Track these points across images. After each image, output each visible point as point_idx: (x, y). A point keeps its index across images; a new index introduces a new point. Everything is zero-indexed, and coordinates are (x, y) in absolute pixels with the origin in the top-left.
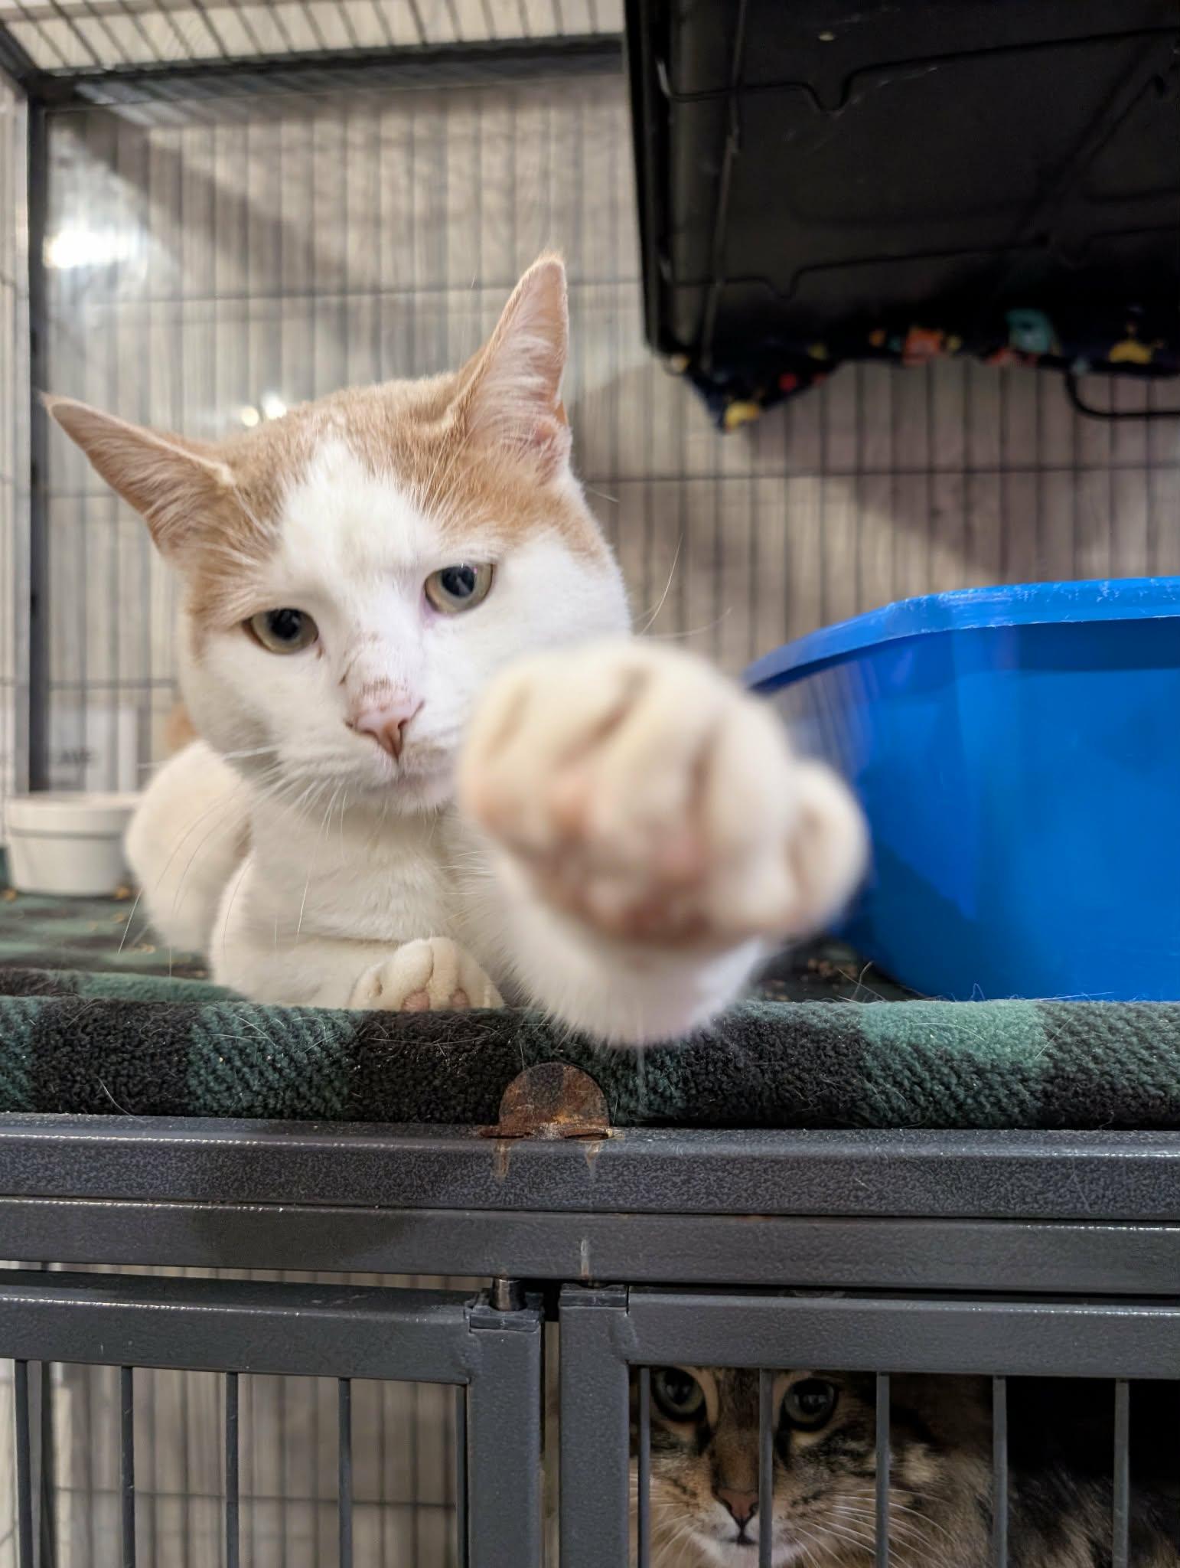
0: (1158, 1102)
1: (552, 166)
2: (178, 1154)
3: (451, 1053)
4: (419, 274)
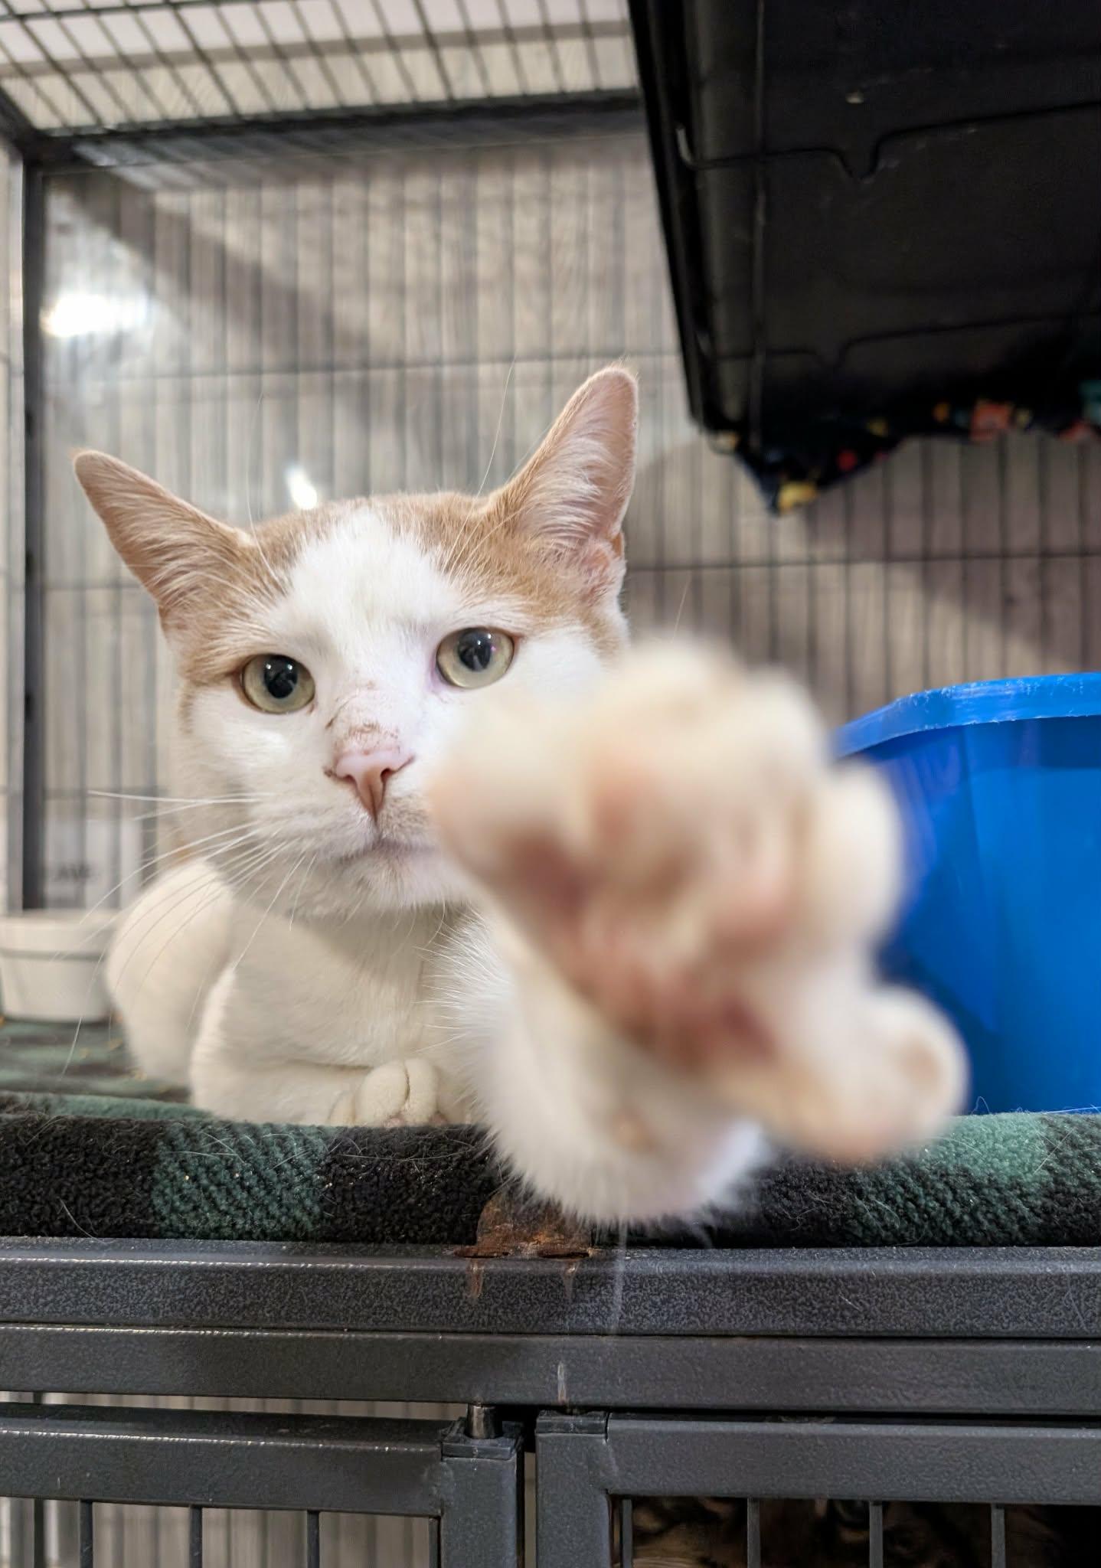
2: (140, 1275)
3: (426, 1170)
4: (447, 347)
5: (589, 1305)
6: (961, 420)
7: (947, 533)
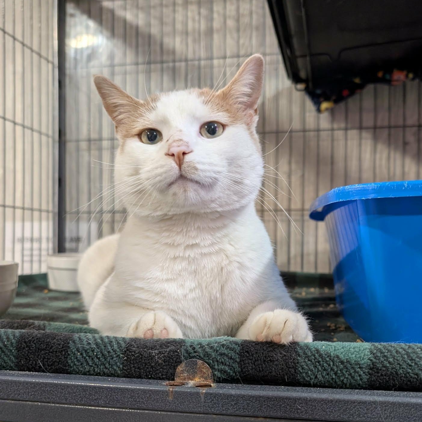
0: (415, 380)
1: (254, 8)
2: (61, 387)
3: (158, 354)
4: (203, 54)
5: (209, 404)
6: (388, 77)
7: (383, 119)
